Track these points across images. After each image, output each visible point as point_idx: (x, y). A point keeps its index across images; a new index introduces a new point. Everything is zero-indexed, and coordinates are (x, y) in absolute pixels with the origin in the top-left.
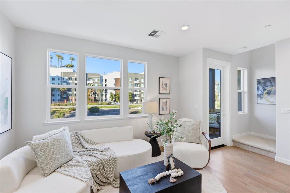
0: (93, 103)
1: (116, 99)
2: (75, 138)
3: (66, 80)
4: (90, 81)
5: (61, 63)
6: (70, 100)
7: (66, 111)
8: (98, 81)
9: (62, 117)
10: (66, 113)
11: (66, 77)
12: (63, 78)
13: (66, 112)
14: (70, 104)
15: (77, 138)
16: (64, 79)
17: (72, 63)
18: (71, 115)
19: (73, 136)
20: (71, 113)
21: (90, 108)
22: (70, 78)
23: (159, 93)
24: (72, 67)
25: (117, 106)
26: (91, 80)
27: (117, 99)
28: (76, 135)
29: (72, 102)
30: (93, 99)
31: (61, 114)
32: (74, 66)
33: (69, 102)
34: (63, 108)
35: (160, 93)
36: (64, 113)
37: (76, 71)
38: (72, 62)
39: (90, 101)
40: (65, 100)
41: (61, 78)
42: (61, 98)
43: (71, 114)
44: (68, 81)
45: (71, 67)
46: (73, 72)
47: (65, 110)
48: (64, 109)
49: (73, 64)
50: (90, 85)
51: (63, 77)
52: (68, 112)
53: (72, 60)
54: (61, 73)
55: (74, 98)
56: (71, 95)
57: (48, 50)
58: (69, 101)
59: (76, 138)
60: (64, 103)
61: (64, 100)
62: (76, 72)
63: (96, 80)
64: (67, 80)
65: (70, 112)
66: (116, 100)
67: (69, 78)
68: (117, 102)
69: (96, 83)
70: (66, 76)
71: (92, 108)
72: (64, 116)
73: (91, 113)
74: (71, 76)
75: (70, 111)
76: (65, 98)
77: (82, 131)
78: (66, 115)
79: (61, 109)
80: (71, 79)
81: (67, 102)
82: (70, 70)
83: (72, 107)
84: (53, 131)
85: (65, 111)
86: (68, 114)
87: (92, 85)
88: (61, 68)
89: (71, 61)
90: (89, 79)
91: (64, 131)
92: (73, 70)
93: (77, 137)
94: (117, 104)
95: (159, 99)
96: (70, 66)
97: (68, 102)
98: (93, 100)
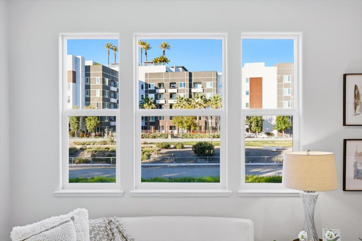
0: (202, 134)
1: (251, 126)
2: (106, 234)
3: (154, 89)
4: (197, 88)
5: (145, 55)
6: (160, 127)
7: (153, 149)
8: (212, 87)
9: (146, 159)
10: (153, 154)
11: (154, 83)
12: (149, 85)
13: (153, 151)
14: (161, 136)
15: (110, 235)
16: (151, 87)
17: (164, 54)
18: (160, 158)
19: (102, 229)
20: (161, 154)
21: (195, 144)
22: (160, 85)
23: (344, 124)
24: (165, 62)
25: (254, 141)
26: (198, 85)
27: (253, 125)
28: (108, 228)
29: (163, 132)
30: (203, 125)
31: (144, 155)
32: (167, 59)
33: (159, 132)
34: (149, 142)
35: (347, 123)
36: (148, 152)
37: (172, 69)
38: (164, 52)
39: (198, 129)
40: (153, 127)
41: (146, 84)
42: (146, 123)
43: (160, 156)
44: (157, 91)
45: (162, 63)
46: (167, 72)
47: (151, 147)
48: (150, 145)
49: (166, 56)
50: (196, 95)
51: (148, 83)
52: (156, 152)
53: (165, 47)
54: (146, 74)
55: (167, 122)
56: (162, 118)
57: (62, 36)
58: (160, 129)
59: (108, 235)
60: (150, 133)
61: (151, 126)
62: (171, 71)
63: (209, 85)
64: (156, 88)
65: (158, 152)
66: (250, 129)
67: (158, 83)
68: (254, 132)
69: (210, 90)
70: (153, 81)
71: (200, 144)
72: (149, 159)
73: (196, 156)
74: (162, 80)
75: (159, 150)
76: (152, 124)
77: (123, 220)
78: (151, 156)
79: (145, 145)
80: (162, 85)
81: (155, 132)
82: (161, 68)
83: (163, 142)
84: (53, 217)
85: (150, 149)
86: (156, 156)
87: (200, 95)
88: (146, 65)
89: (163, 49)
90: (195, 83)
91: (71, 222)
92: (167, 68)
93: (109, 232)
94: (253, 137)
95: (345, 141)
96: (160, 61)
97: (157, 131)
98: (203, 128)
